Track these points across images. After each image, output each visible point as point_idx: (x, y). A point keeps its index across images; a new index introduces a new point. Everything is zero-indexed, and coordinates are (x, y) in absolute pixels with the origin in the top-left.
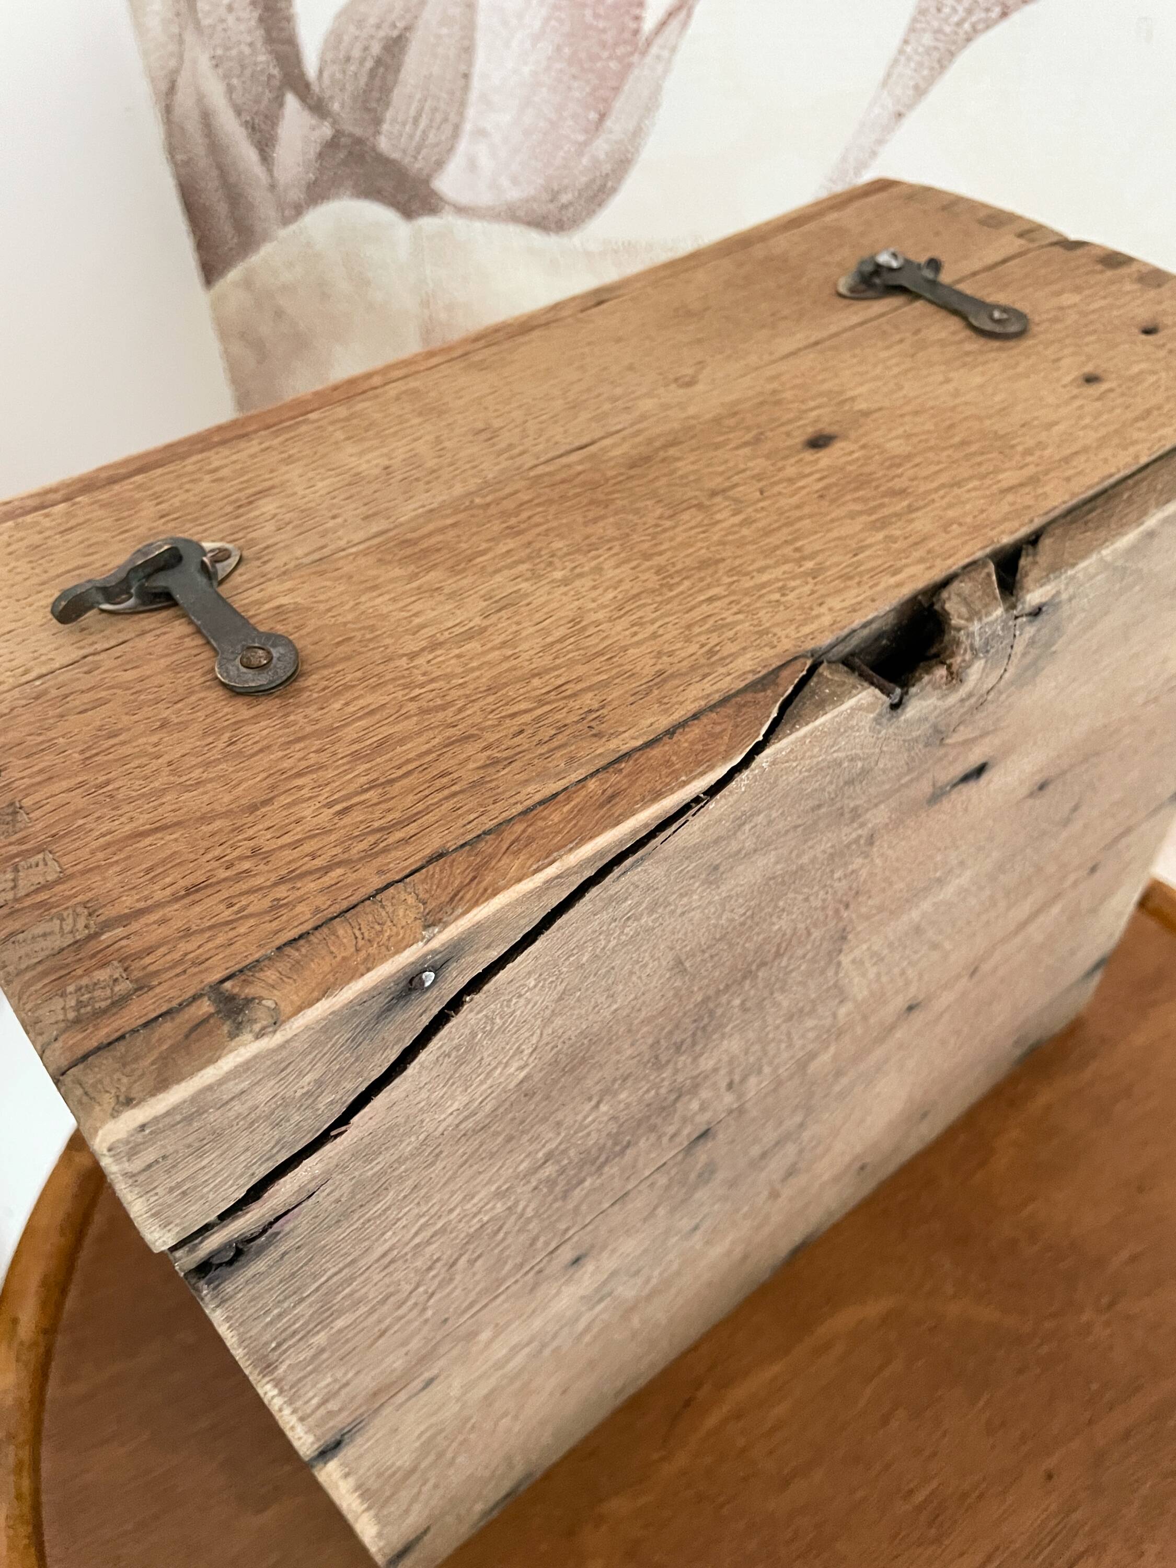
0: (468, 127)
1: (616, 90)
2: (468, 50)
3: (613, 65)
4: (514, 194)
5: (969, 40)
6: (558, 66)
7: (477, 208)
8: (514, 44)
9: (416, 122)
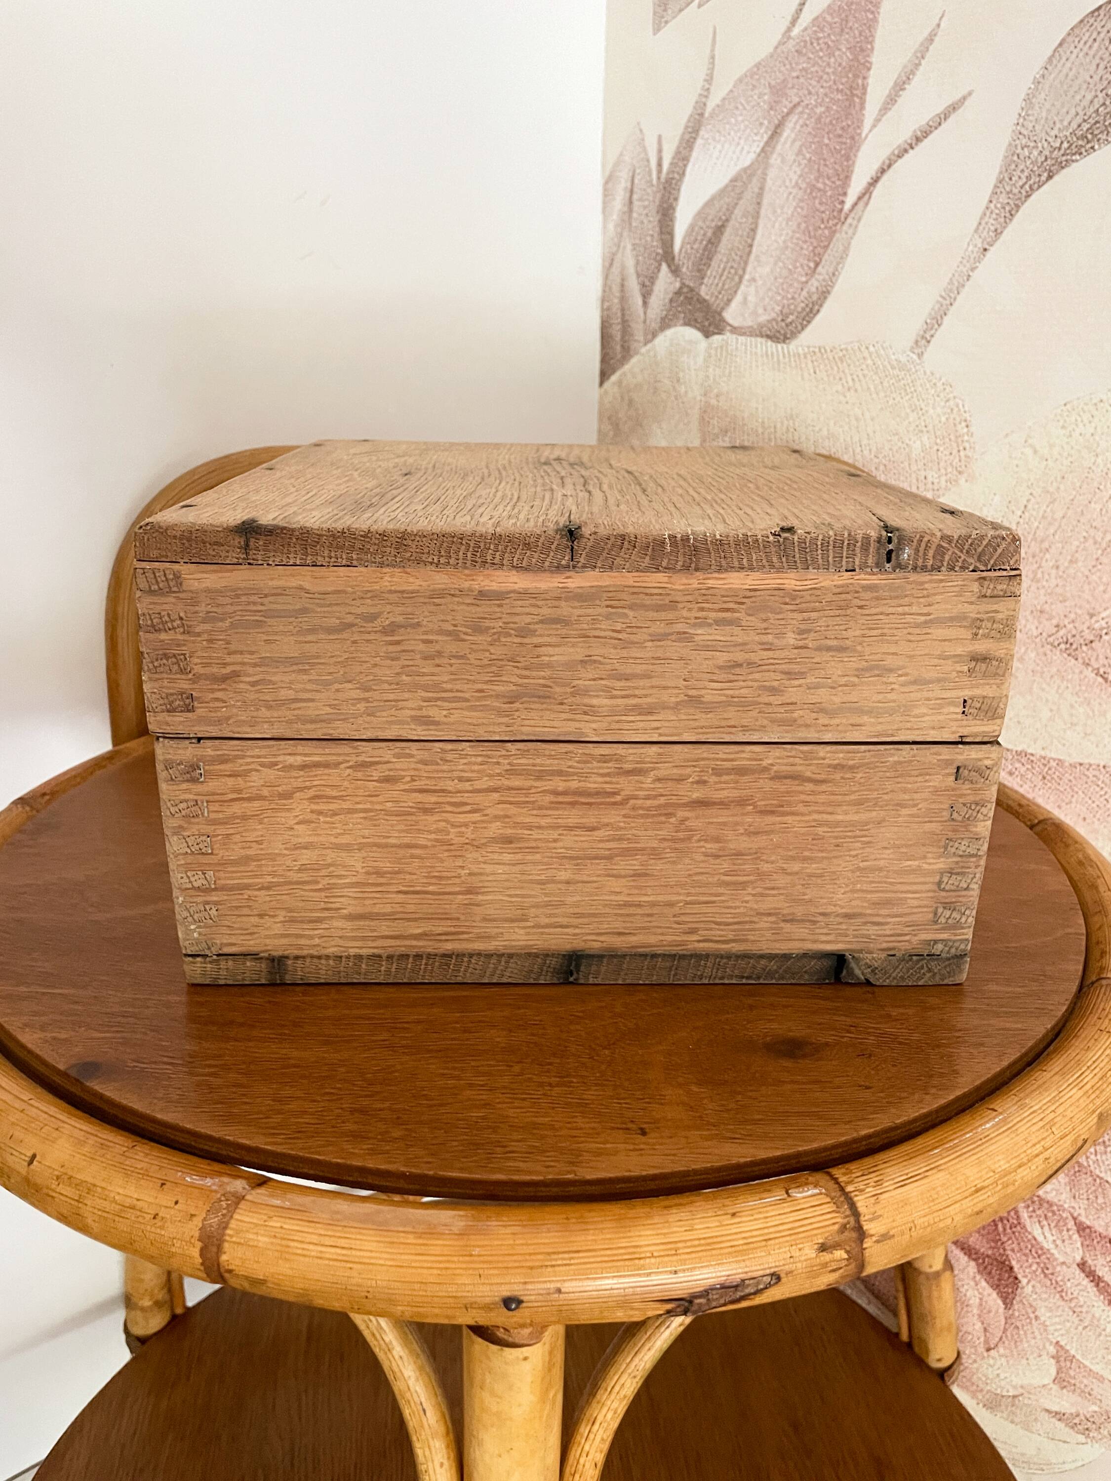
0: (747, 277)
1: (826, 247)
2: (754, 230)
3: (826, 232)
4: (763, 318)
5: (1028, 196)
6: (798, 235)
7: (741, 328)
8: (777, 225)
9: (721, 276)
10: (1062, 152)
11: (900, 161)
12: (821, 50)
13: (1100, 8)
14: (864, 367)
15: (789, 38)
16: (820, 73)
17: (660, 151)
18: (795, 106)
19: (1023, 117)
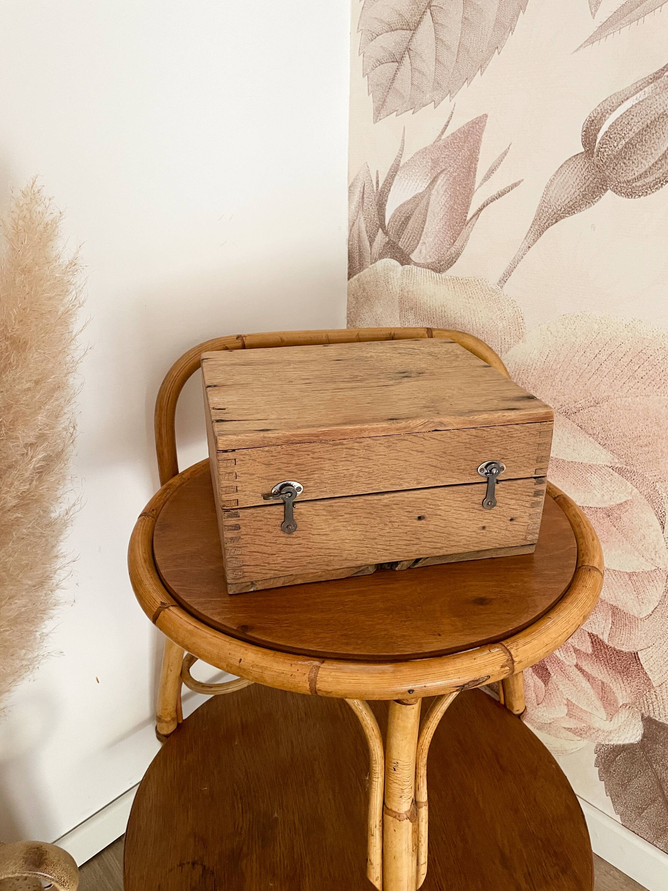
0: (421, 241)
1: (459, 234)
2: (425, 221)
3: (459, 228)
4: (429, 261)
5: (547, 228)
6: (445, 227)
7: (420, 263)
8: (435, 220)
9: (409, 239)
10: (562, 212)
11: (491, 203)
12: (456, 148)
13: (578, 155)
14: (476, 288)
15: (440, 139)
16: (455, 158)
17: (377, 177)
18: (444, 170)
19: (546, 194)
